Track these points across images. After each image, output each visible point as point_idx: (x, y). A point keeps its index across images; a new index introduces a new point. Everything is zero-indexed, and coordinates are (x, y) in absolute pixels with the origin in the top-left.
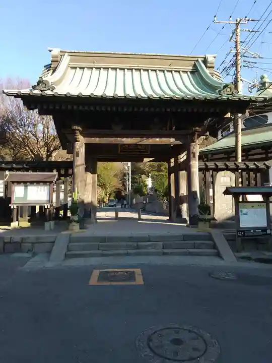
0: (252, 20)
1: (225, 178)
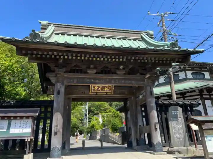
0: (172, 14)
1: (175, 112)
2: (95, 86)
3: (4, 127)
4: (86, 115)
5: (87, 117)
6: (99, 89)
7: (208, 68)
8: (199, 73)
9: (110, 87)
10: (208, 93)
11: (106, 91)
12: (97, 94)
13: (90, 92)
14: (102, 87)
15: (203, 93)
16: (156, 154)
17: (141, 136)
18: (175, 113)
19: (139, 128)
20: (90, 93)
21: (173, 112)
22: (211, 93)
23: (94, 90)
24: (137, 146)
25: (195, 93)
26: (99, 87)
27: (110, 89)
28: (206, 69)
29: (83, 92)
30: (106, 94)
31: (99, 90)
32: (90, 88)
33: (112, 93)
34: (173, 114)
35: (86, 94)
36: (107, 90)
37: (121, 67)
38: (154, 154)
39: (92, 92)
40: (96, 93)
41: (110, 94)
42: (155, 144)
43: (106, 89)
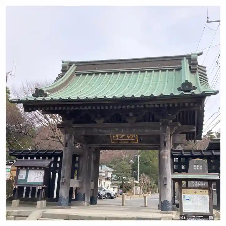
1: (198, 166)
3: (23, 176)
6: (121, 137)
12: (119, 143)
18: (198, 168)
20: (111, 141)
21: (195, 166)
23: (116, 138)
27: (134, 136)
29: (104, 141)
30: (130, 143)
33: (137, 141)
34: (195, 168)
36: (130, 138)
39: (113, 141)
40: (119, 141)
41: (135, 142)
42: (162, 202)
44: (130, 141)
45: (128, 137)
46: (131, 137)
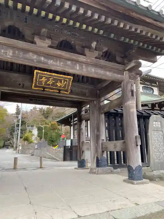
1: (157, 123)
2: (43, 77)
4: (18, 126)
5: (20, 128)
6: (48, 83)
7: (157, 83)
8: (149, 87)
9: (66, 83)
10: (159, 109)
11: (59, 87)
12: (44, 91)
13: (34, 84)
14: (54, 79)
15: (155, 108)
16: (137, 184)
17: (103, 155)
18: (157, 125)
19: (102, 144)
20: (33, 86)
22: (162, 109)
23: (41, 82)
24: (98, 168)
25: (147, 107)
26: (48, 79)
27: (65, 84)
28: (156, 85)
29: (22, 85)
30: (59, 93)
31: (49, 85)
32: (34, 79)
33: (68, 92)
34: (155, 126)
35: (26, 89)
37: (94, 44)
38: (133, 183)
39: (36, 86)
40: (44, 88)
41: (66, 93)
42: (134, 169)
43: (59, 84)
44: (60, 90)
45: (57, 84)
46: (62, 85)
